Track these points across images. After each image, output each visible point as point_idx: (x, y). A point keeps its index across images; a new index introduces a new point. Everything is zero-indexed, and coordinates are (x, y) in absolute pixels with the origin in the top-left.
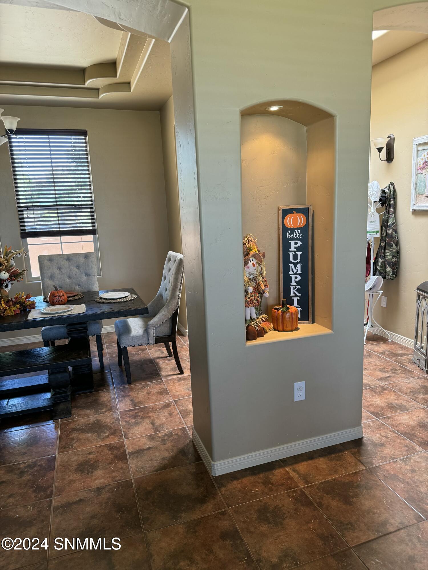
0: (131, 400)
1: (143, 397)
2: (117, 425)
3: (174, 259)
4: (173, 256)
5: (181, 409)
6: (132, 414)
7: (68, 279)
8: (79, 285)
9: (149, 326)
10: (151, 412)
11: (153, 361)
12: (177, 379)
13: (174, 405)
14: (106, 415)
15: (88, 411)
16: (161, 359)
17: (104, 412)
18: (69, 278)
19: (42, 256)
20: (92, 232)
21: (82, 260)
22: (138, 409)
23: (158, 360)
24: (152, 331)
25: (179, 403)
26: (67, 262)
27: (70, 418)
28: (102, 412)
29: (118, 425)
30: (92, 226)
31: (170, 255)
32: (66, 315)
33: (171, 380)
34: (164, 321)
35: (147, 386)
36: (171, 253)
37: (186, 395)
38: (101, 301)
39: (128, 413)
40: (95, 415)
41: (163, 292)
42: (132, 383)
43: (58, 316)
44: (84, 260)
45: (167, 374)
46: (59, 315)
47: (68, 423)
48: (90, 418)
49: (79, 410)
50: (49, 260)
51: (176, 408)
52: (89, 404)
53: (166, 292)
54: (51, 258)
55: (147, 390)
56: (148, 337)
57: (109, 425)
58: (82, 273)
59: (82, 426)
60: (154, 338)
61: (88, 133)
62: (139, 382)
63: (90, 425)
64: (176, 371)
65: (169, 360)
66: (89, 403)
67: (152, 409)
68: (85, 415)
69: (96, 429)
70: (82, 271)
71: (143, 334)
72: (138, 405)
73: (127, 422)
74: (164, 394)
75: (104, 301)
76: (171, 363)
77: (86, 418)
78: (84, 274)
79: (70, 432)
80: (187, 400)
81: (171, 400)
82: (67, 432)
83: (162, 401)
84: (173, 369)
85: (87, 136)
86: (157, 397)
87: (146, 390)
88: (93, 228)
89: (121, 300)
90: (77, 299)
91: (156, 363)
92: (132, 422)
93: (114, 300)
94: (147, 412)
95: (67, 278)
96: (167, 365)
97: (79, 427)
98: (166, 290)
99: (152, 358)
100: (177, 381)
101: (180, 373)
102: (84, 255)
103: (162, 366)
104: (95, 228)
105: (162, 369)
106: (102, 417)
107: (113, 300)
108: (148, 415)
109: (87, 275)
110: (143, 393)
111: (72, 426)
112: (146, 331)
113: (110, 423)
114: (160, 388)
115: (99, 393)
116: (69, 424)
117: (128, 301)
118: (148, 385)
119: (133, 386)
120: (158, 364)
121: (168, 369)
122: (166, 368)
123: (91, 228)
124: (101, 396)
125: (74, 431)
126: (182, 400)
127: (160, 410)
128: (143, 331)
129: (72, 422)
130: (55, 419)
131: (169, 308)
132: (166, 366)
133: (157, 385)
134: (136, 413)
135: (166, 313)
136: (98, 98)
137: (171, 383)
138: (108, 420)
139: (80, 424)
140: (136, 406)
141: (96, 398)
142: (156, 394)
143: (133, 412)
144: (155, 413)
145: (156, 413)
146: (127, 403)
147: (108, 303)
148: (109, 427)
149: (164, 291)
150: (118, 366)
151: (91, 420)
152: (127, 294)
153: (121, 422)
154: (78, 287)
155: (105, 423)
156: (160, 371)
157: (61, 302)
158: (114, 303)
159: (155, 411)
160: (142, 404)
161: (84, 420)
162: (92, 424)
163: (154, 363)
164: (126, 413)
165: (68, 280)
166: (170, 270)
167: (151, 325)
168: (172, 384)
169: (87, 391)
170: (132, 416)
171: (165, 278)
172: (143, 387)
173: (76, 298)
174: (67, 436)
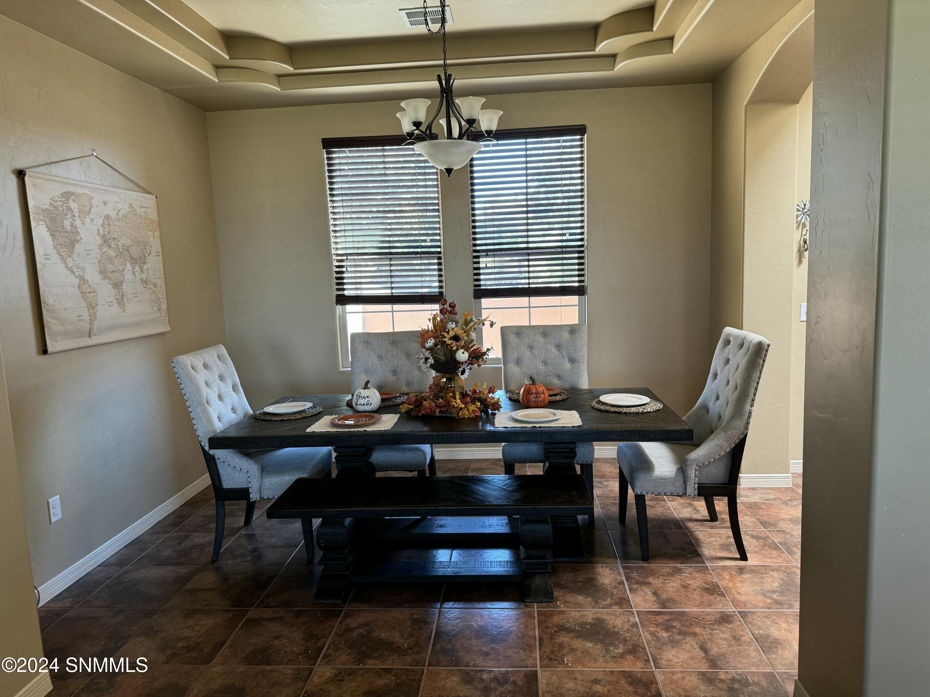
0: (655, 594)
1: (676, 592)
2: (636, 636)
3: (739, 342)
4: (736, 337)
5: (756, 632)
6: (661, 620)
7: (543, 366)
8: (559, 377)
9: (689, 463)
10: (697, 624)
11: (682, 525)
12: (736, 569)
13: (740, 621)
14: (613, 612)
15: (580, 598)
16: (695, 523)
17: (608, 606)
18: (544, 364)
19: (506, 327)
20: (580, 291)
21: (566, 336)
22: (671, 613)
23: (690, 525)
24: (694, 472)
25: (749, 619)
26: (542, 339)
27: (551, 604)
28: (606, 605)
29: (638, 636)
30: (579, 281)
31: (729, 335)
32: (552, 427)
33: (724, 568)
34: (717, 457)
35: (679, 571)
36: (728, 330)
37: (761, 604)
38: (602, 408)
39: (653, 618)
40: (593, 607)
41: (709, 401)
42: (650, 561)
43: (540, 427)
44: (568, 336)
45: (714, 556)
46: (542, 425)
47: (550, 613)
48: (586, 612)
49: (564, 592)
50: (516, 334)
51: (745, 629)
52: (580, 584)
53: (718, 402)
54: (519, 331)
55: (679, 580)
56: (685, 483)
57: (621, 632)
58: (564, 357)
59: (575, 625)
60: (696, 486)
61: (588, 130)
62: (663, 561)
63: (588, 626)
64: (731, 551)
65: (712, 527)
66: (579, 582)
67: (697, 618)
68: (577, 605)
69: (600, 636)
70: (564, 354)
71: (676, 476)
72: (668, 604)
73: (652, 634)
74: (714, 594)
75: (607, 408)
76: (718, 534)
77: (579, 611)
78: (567, 359)
79: (555, 631)
80: (766, 617)
81: (731, 609)
82: (550, 630)
83: (713, 607)
84: (725, 547)
85: (586, 135)
86: (702, 596)
87: (678, 578)
88: (581, 284)
89: (636, 409)
90: (560, 400)
91: (687, 528)
92: (662, 636)
93: (625, 409)
94: (688, 622)
95: (540, 365)
96: (711, 537)
97: (569, 624)
98: (718, 398)
99: (678, 518)
100: (736, 572)
101: (739, 556)
102: (569, 329)
103: (700, 536)
104: (583, 284)
105: (703, 543)
106: (607, 614)
107: (622, 408)
108: (691, 631)
109: (572, 361)
110: (674, 585)
111: (556, 619)
112: (682, 470)
113: (622, 629)
114: (705, 580)
115: (593, 567)
116: (551, 615)
117: (649, 412)
118: (681, 569)
119: (653, 565)
120: (691, 532)
121: (714, 545)
122: (708, 542)
123: (576, 284)
124: (599, 575)
125: (562, 630)
126: (754, 613)
127: (713, 624)
128: (675, 470)
129: (556, 613)
130: (527, 601)
131: (729, 433)
132: (708, 538)
133: (698, 574)
134: (667, 620)
135: (721, 441)
136: (613, 70)
137: (725, 575)
138: (618, 622)
139: (571, 620)
140: (665, 606)
141: (590, 575)
142: (699, 590)
143: (661, 617)
144: (705, 628)
145: (707, 629)
146: (647, 597)
147: (615, 412)
148: (622, 637)
149: (713, 399)
150: (619, 523)
151: (587, 617)
152: (646, 399)
153: (643, 633)
154: (556, 380)
155: (614, 627)
156: (699, 546)
157: (540, 403)
158: (625, 413)
159: (704, 624)
160: (676, 605)
161: (576, 614)
162: (591, 625)
163: (683, 529)
164: (649, 616)
165: (541, 366)
166: (727, 361)
167: (692, 460)
168: (727, 577)
169: (573, 560)
170: (661, 624)
171: (715, 376)
172: (672, 571)
173: (558, 398)
174: (551, 639)
